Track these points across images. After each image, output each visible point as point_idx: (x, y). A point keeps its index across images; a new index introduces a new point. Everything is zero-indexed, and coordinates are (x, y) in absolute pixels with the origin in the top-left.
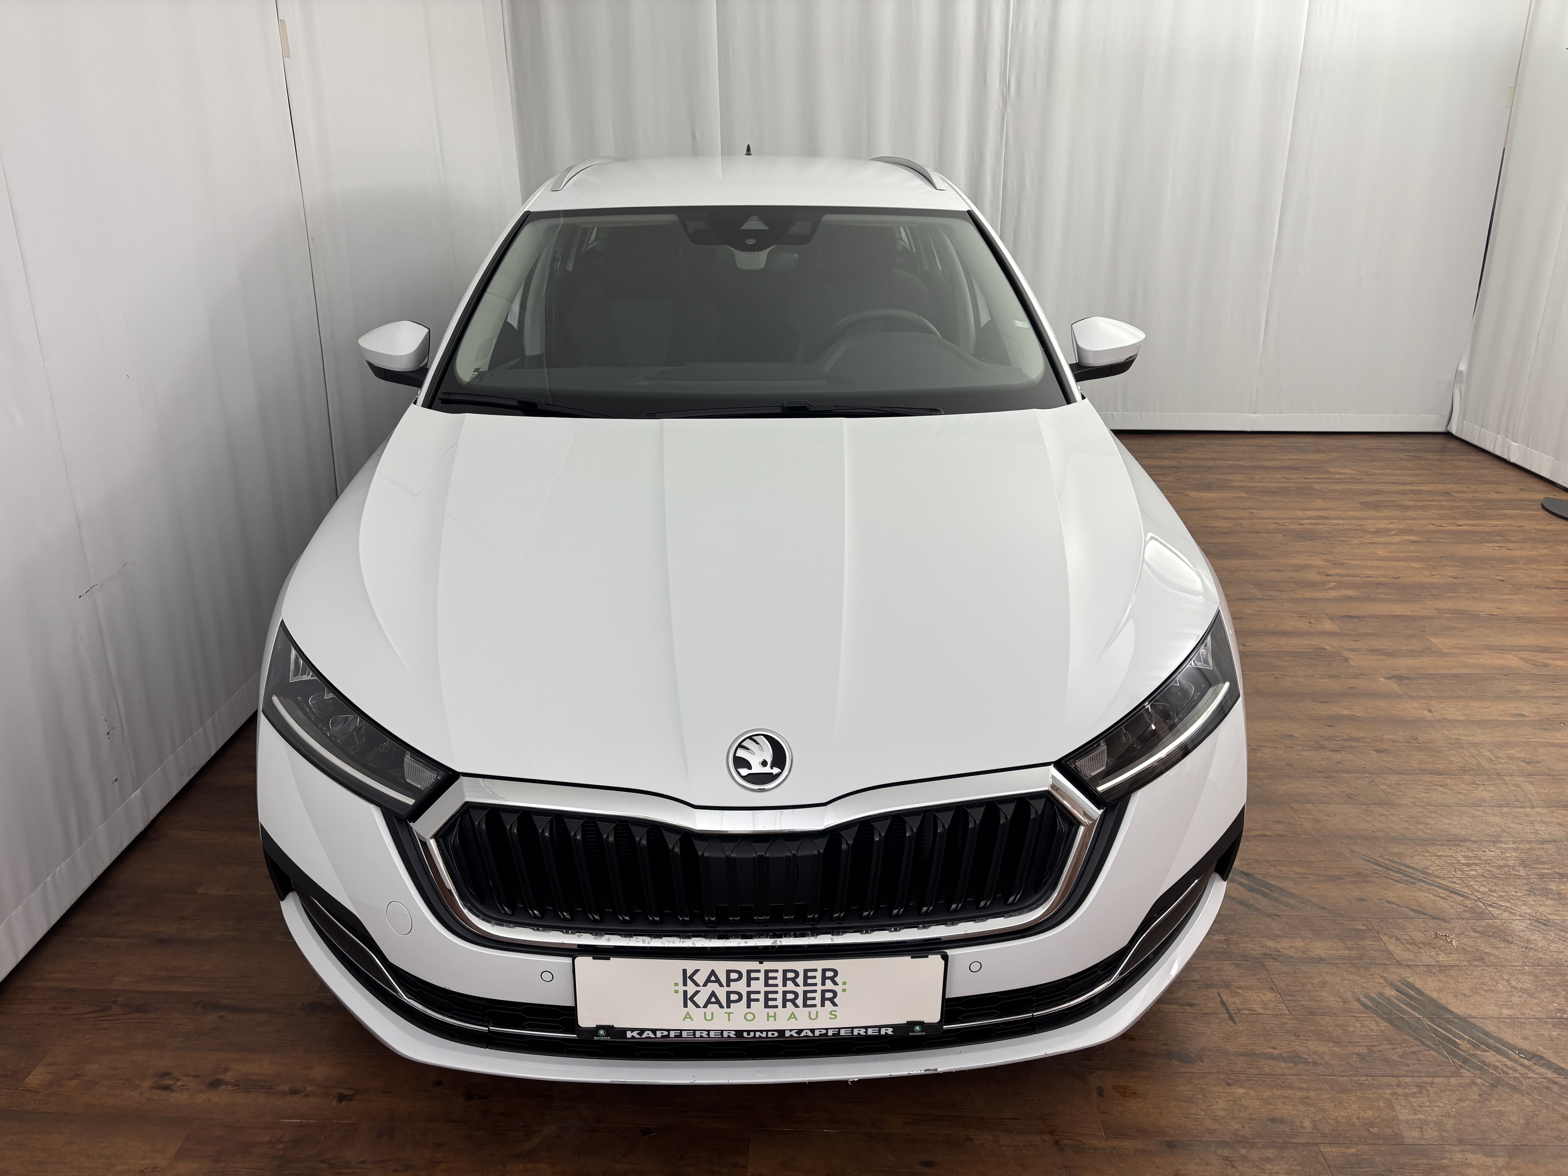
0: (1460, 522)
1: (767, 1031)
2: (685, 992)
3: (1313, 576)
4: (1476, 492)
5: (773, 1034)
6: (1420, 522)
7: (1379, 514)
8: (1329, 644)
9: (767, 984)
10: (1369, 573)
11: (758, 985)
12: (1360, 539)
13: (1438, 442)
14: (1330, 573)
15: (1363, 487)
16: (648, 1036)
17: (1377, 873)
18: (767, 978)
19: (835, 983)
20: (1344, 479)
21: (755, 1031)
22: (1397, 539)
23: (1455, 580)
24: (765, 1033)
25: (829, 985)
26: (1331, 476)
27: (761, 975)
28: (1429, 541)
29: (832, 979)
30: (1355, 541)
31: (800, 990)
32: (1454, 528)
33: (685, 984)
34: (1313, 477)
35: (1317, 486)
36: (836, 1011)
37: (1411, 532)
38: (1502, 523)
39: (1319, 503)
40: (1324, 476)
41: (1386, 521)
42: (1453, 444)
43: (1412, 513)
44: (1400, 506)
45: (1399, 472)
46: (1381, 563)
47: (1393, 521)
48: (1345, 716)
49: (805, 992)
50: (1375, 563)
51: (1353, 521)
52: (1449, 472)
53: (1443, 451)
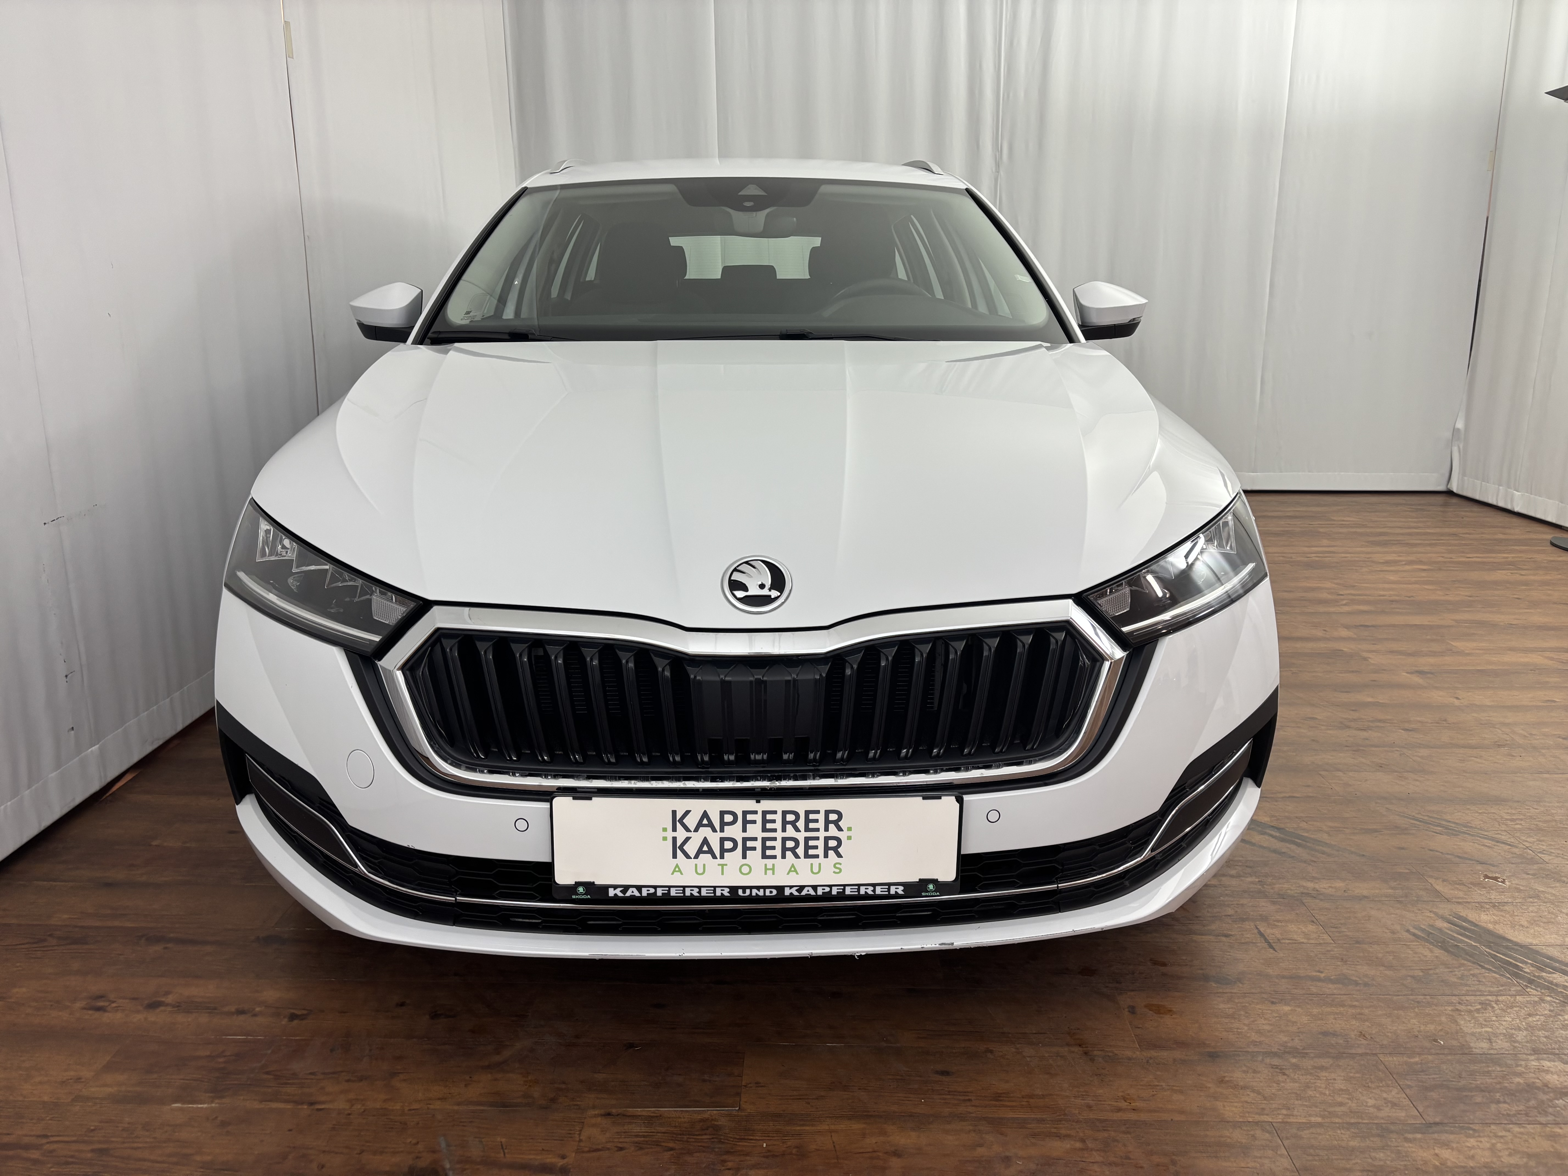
0: (1468, 555)
1: (765, 888)
2: (674, 839)
3: (1324, 595)
4: (1483, 533)
5: (771, 892)
6: (1429, 555)
7: (1386, 550)
8: (1346, 647)
9: (764, 829)
10: (1382, 593)
11: (754, 830)
12: (1370, 568)
13: (1440, 499)
14: (1341, 593)
15: (1368, 530)
16: (633, 894)
17: (1415, 827)
18: (765, 821)
19: (840, 829)
20: (1348, 524)
21: (751, 888)
22: (1407, 567)
23: (1470, 598)
24: (762, 890)
25: (833, 831)
26: (1335, 523)
27: (758, 818)
28: (1440, 569)
29: (836, 823)
30: (1365, 570)
31: (801, 836)
32: (1464, 559)
33: (674, 829)
34: (1317, 523)
35: (1321, 530)
36: (840, 864)
37: (1421, 562)
38: (1512, 555)
39: (1325, 542)
40: (1329, 523)
41: (1394, 555)
42: (1454, 500)
43: (1420, 549)
44: (1408, 544)
45: (1403, 520)
46: (1394, 586)
47: (1401, 555)
48: (1369, 702)
49: (807, 839)
50: (1386, 586)
51: (1361, 555)
52: (1453, 519)
53: (1445, 505)
